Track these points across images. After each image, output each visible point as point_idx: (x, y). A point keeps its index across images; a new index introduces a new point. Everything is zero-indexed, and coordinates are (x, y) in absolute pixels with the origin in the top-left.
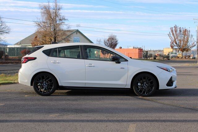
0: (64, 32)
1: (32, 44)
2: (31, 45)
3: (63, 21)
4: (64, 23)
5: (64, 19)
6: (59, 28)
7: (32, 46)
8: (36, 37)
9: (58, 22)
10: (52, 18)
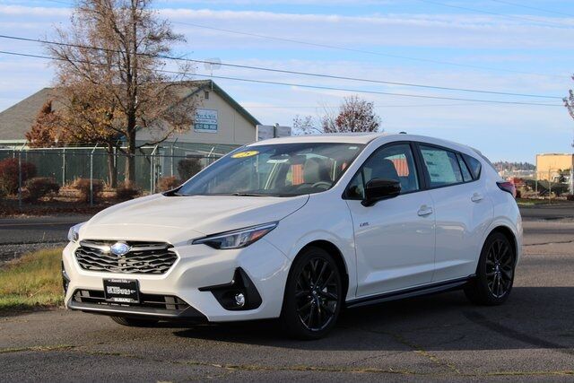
0: (169, 88)
1: (29, 138)
2: (25, 141)
3: (165, 43)
4: (167, 50)
5: (170, 37)
6: (150, 71)
7: (31, 145)
8: (48, 110)
9: (141, 49)
10: (121, 30)
